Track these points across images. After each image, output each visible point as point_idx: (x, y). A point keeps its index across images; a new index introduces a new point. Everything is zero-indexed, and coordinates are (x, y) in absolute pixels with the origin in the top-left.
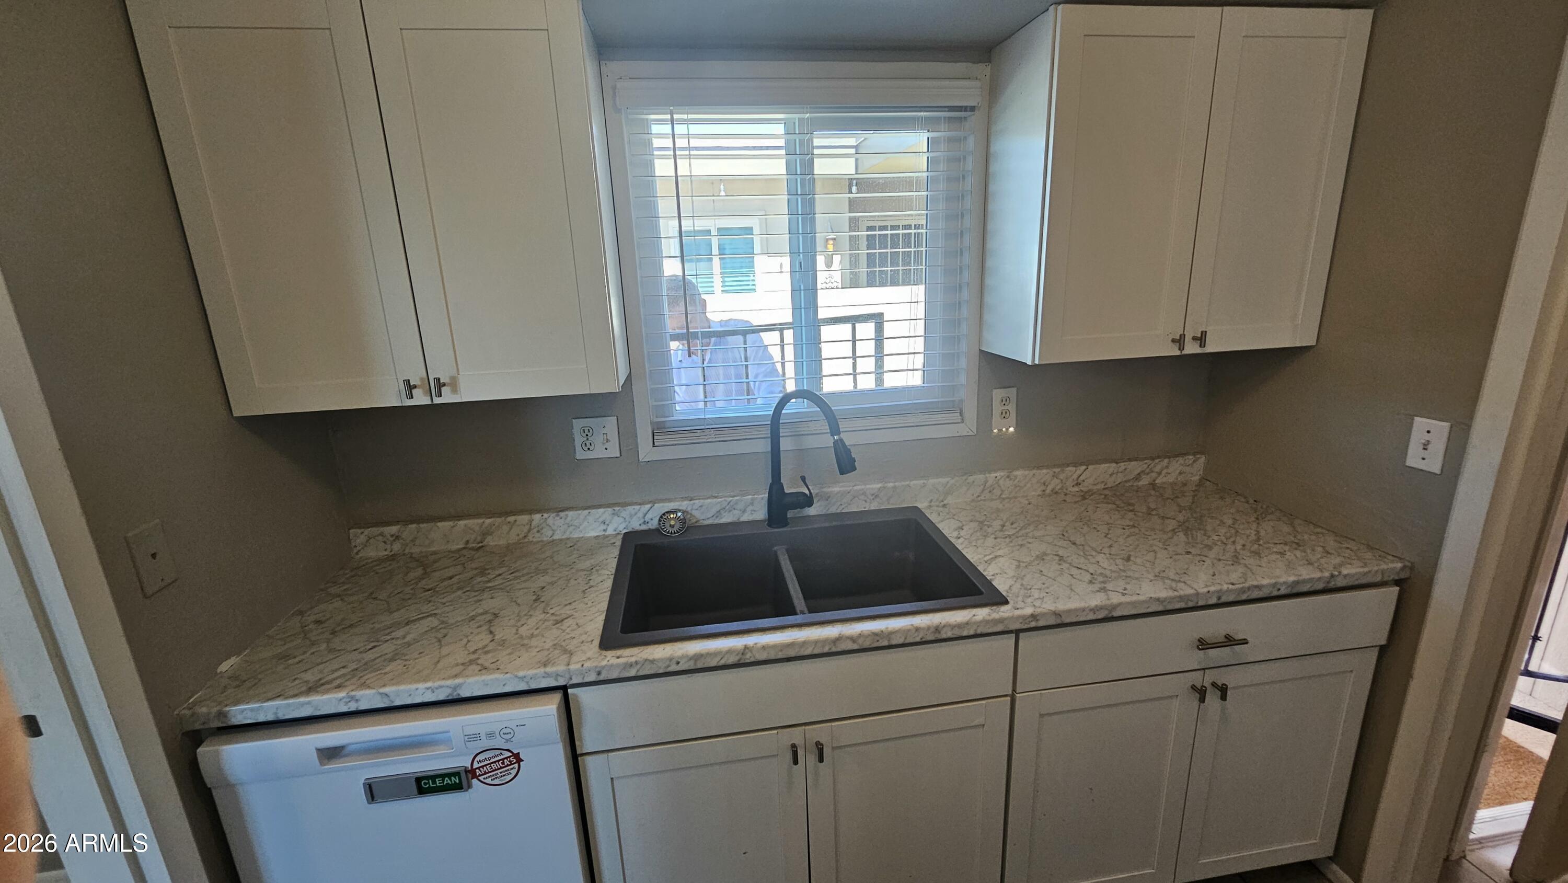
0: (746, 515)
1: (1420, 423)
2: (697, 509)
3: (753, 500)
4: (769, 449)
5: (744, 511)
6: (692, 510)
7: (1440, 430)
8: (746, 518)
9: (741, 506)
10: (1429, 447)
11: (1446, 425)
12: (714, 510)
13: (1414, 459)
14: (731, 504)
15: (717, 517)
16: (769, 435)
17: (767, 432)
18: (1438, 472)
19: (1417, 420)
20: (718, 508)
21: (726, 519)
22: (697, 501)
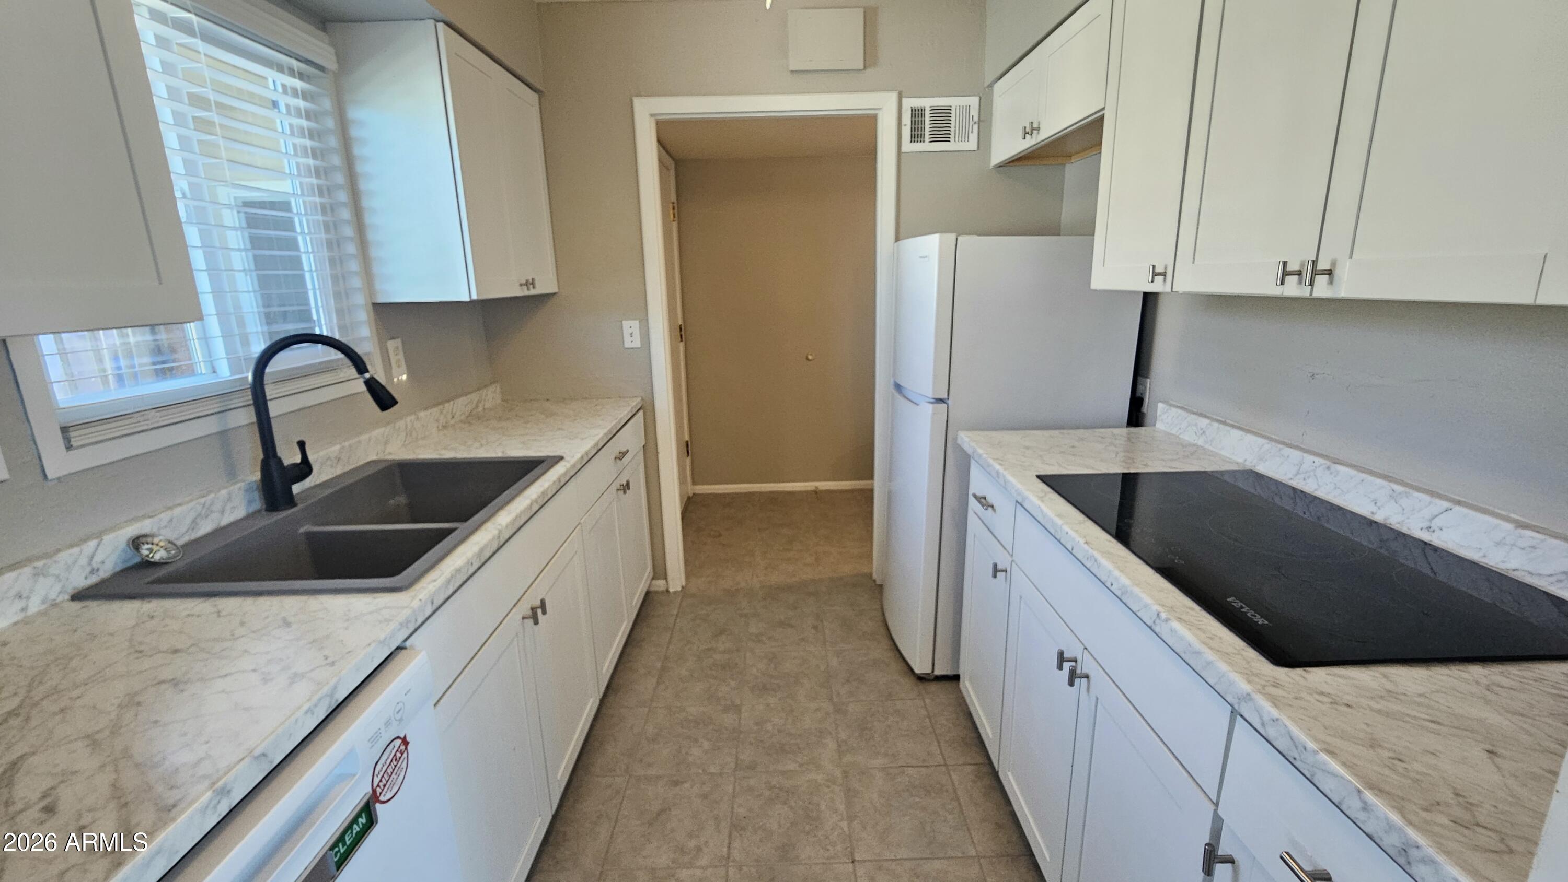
0: (226, 515)
1: (626, 324)
2: (166, 527)
3: (230, 494)
4: (254, 419)
5: (222, 512)
6: (159, 529)
7: (635, 324)
8: (227, 519)
9: (218, 506)
10: (633, 335)
11: (637, 322)
12: (188, 521)
13: (628, 344)
14: (207, 505)
15: (193, 529)
16: (251, 402)
17: (249, 398)
18: (639, 346)
19: (624, 322)
20: (192, 515)
21: (205, 528)
22: (162, 516)
